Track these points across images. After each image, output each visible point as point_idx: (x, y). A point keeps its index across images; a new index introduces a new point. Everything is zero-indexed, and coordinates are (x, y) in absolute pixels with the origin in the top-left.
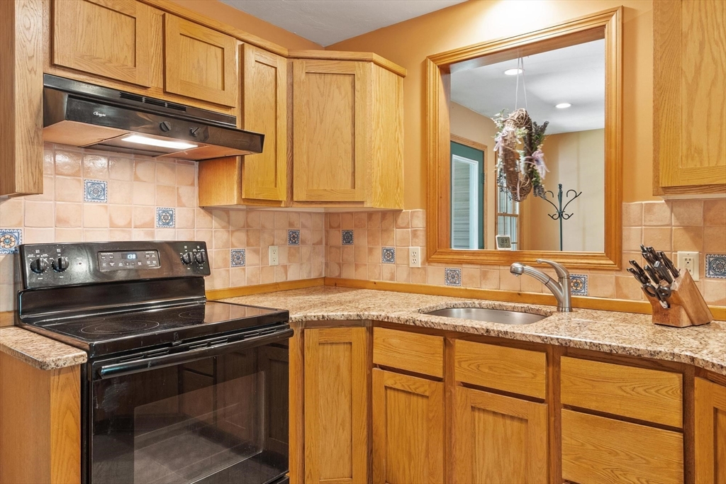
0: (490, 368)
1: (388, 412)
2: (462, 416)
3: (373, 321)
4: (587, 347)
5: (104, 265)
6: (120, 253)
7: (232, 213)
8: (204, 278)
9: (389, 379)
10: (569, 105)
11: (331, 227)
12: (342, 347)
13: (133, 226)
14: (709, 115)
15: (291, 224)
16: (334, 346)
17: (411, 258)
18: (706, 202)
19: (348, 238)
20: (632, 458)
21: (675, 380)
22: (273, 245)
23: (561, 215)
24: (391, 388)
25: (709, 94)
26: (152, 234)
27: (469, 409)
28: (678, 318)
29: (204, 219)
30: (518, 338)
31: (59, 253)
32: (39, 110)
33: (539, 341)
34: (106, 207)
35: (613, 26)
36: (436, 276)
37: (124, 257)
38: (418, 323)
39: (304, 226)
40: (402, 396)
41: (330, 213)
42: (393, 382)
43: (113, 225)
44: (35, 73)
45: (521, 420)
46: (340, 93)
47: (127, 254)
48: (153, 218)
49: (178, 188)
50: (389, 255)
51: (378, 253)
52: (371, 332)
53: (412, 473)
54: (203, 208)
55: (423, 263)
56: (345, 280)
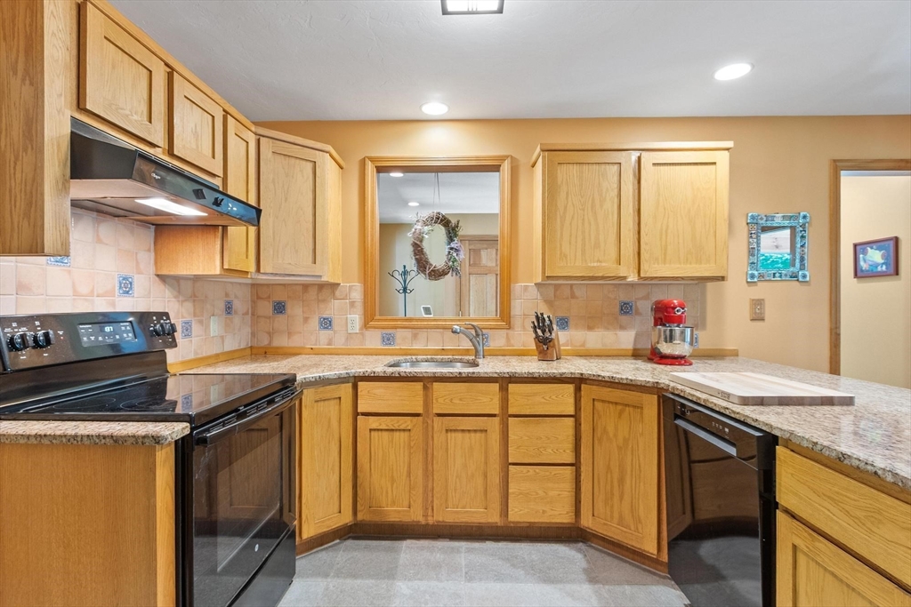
0: (461, 400)
1: (372, 449)
2: (439, 438)
3: (355, 377)
5: (85, 339)
6: (97, 325)
7: (182, 282)
8: (166, 350)
9: (374, 422)
10: (418, 204)
11: (258, 298)
12: (332, 402)
13: (95, 294)
14: (571, 236)
15: (227, 295)
16: (326, 402)
17: (349, 325)
18: (555, 285)
19: (280, 308)
20: (549, 439)
21: (570, 388)
22: (213, 315)
23: (405, 290)
24: (375, 430)
25: (571, 224)
26: (113, 305)
27: (444, 431)
28: (552, 355)
29: (159, 288)
30: (482, 375)
31: (38, 326)
32: (67, 159)
33: (496, 375)
34: (69, 272)
35: (506, 166)
36: (373, 340)
37: (102, 330)
38: (403, 374)
39: (236, 297)
40: (385, 434)
41: (257, 284)
42: (378, 424)
43: (76, 294)
44: (63, 115)
45: (481, 431)
46: (303, 176)
47: (104, 327)
48: (115, 286)
49: (136, 253)
50: (326, 323)
51: (314, 323)
52: (355, 387)
53: (394, 493)
54: (158, 276)
55: (361, 329)
56: (278, 348)
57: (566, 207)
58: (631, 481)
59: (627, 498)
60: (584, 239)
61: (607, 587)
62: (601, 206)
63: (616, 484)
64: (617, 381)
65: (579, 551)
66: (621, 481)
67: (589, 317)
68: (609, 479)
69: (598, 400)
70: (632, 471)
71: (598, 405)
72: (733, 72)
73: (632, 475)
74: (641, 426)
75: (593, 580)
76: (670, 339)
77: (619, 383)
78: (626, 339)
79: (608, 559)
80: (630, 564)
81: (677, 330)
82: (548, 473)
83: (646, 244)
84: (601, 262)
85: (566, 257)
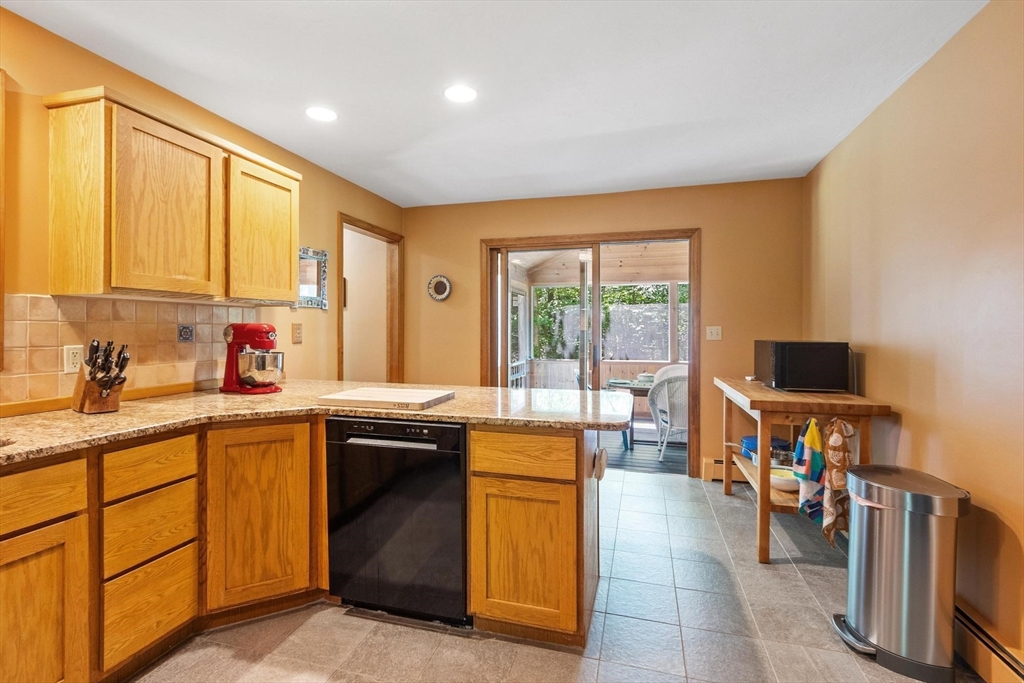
4: (135, 435)
14: (149, 234)
20: (165, 517)
25: (149, 218)
30: (58, 451)
45: (53, 549)
57: (142, 193)
58: (278, 522)
59: (273, 546)
60: (166, 242)
61: (275, 652)
62: (188, 204)
63: (258, 535)
64: (262, 417)
65: (205, 645)
66: (265, 530)
67: (140, 347)
68: (249, 535)
69: (232, 446)
70: (279, 513)
71: (233, 452)
72: (322, 115)
73: (279, 517)
74: (290, 460)
75: (255, 658)
76: (262, 366)
77: (266, 419)
78: (185, 371)
79: (243, 629)
80: (269, 618)
81: (269, 357)
82: (163, 567)
83: (235, 260)
84: (187, 275)
85: (143, 264)
